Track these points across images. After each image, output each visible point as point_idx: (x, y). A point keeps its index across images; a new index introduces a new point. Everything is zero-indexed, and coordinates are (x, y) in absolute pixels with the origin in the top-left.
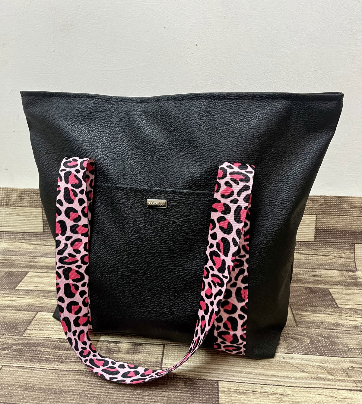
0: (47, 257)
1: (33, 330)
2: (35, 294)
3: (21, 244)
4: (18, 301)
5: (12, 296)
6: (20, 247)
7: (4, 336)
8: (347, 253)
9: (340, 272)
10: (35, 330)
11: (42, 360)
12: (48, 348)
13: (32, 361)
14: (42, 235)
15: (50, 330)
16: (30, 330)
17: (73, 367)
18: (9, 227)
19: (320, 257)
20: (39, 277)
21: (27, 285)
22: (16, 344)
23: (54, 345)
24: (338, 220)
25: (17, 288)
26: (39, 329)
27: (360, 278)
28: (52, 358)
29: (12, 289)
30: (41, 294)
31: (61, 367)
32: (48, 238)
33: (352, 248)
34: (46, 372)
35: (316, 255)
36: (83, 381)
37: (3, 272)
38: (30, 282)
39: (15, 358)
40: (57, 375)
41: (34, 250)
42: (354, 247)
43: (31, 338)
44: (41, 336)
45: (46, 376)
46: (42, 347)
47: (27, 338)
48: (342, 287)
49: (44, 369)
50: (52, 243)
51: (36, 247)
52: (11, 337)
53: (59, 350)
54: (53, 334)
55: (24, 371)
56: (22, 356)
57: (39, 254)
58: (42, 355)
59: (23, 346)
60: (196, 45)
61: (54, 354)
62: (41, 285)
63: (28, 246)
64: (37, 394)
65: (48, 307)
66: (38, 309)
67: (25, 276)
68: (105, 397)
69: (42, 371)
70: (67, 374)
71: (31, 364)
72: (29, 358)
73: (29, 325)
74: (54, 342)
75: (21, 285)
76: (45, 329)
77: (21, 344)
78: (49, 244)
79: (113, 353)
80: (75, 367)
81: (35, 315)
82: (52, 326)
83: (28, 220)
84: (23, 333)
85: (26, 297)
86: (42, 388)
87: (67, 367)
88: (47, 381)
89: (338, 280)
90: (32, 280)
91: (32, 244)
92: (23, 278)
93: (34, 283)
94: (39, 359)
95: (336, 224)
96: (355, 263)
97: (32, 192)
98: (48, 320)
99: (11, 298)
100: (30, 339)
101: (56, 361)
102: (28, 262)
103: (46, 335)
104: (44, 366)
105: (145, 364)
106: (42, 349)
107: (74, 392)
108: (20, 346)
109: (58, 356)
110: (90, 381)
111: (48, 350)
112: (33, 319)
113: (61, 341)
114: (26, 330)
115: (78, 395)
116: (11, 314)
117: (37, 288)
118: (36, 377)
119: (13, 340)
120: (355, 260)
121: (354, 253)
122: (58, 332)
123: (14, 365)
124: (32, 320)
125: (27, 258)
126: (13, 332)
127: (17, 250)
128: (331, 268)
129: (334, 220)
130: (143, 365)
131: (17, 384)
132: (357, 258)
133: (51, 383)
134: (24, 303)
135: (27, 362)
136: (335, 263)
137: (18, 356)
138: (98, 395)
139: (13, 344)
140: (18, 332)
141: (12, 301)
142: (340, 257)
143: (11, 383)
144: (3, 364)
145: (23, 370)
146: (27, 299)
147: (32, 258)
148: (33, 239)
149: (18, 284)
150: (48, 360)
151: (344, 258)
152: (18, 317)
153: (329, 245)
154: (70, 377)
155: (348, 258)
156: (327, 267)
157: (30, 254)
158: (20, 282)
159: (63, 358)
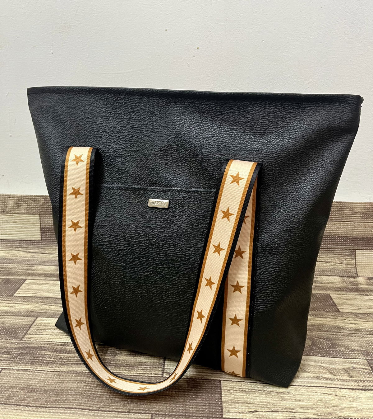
0: (45, 265)
1: (32, 334)
2: (33, 300)
3: (18, 252)
4: (16, 308)
5: (10, 302)
6: (17, 255)
7: (3, 340)
8: (348, 259)
9: (341, 278)
10: (35, 334)
11: (43, 362)
12: (49, 351)
13: (32, 364)
14: (40, 243)
15: (51, 335)
16: (30, 334)
17: (74, 369)
19: (321, 264)
20: (38, 284)
21: (25, 292)
22: (16, 348)
23: (55, 349)
24: (339, 226)
25: (14, 295)
26: (39, 334)
27: (361, 284)
28: (53, 361)
29: (10, 296)
30: (40, 301)
31: (63, 369)
32: (46, 246)
33: (353, 254)
34: (47, 374)
36: (85, 382)
38: (28, 289)
39: (15, 361)
40: (58, 377)
41: (31, 258)
42: (356, 253)
43: (31, 342)
44: (42, 340)
45: (47, 378)
46: (42, 351)
47: (27, 342)
48: (343, 293)
49: (45, 371)
50: (50, 251)
51: (33, 255)
52: (10, 341)
53: (60, 353)
54: (53, 338)
55: (25, 374)
56: (22, 359)
57: (37, 262)
58: (43, 358)
59: (22, 350)
60: (198, 48)
61: (55, 356)
62: (39, 292)
63: (25, 254)
64: (38, 395)
65: (47, 312)
66: (37, 315)
67: (23, 284)
68: (108, 396)
69: (43, 373)
70: (69, 376)
71: (32, 367)
72: (29, 361)
73: (29, 330)
74: (55, 345)
75: (19, 292)
76: (45, 333)
77: (21, 348)
78: (47, 252)
79: (115, 356)
80: (76, 369)
81: (35, 320)
82: (52, 331)
83: (25, 228)
84: (23, 338)
85: (25, 303)
86: (43, 390)
87: (68, 369)
88: (48, 382)
89: (339, 286)
90: (30, 287)
91: (30, 252)
92: (21, 286)
93: (33, 290)
94: (39, 362)
95: (338, 230)
96: (356, 269)
97: (29, 199)
98: (48, 325)
99: (9, 304)
100: (30, 343)
101: (58, 363)
102: (25, 270)
103: (46, 339)
104: (45, 368)
105: (147, 365)
106: (43, 352)
107: (76, 393)
108: (20, 350)
109: (59, 359)
110: (92, 382)
111: (49, 353)
113: (61, 344)
114: (25, 334)
115: (80, 395)
116: (10, 320)
117: (36, 294)
118: (37, 379)
119: (13, 344)
120: (356, 266)
121: (355, 259)
122: (58, 336)
123: (14, 368)
124: (32, 325)
125: (24, 266)
126: (12, 336)
127: (14, 258)
128: (332, 275)
129: (335, 226)
131: (17, 386)
132: (358, 264)
133: (53, 385)
134: (23, 309)
135: (27, 364)
136: (336, 270)
137: (18, 360)
138: (100, 395)
139: (13, 348)
140: (17, 337)
141: (11, 307)
142: (341, 263)
143: (11, 385)
144: (3, 368)
145: (23, 373)
146: (26, 305)
147: (30, 267)
148: (30, 247)
149: (16, 291)
150: (49, 363)
151: (345, 264)
152: (18, 322)
153: (330, 252)
154: (71, 378)
155: (349, 264)
156: (328, 273)
157: (28, 263)
158: (18, 289)
159: (65, 361)
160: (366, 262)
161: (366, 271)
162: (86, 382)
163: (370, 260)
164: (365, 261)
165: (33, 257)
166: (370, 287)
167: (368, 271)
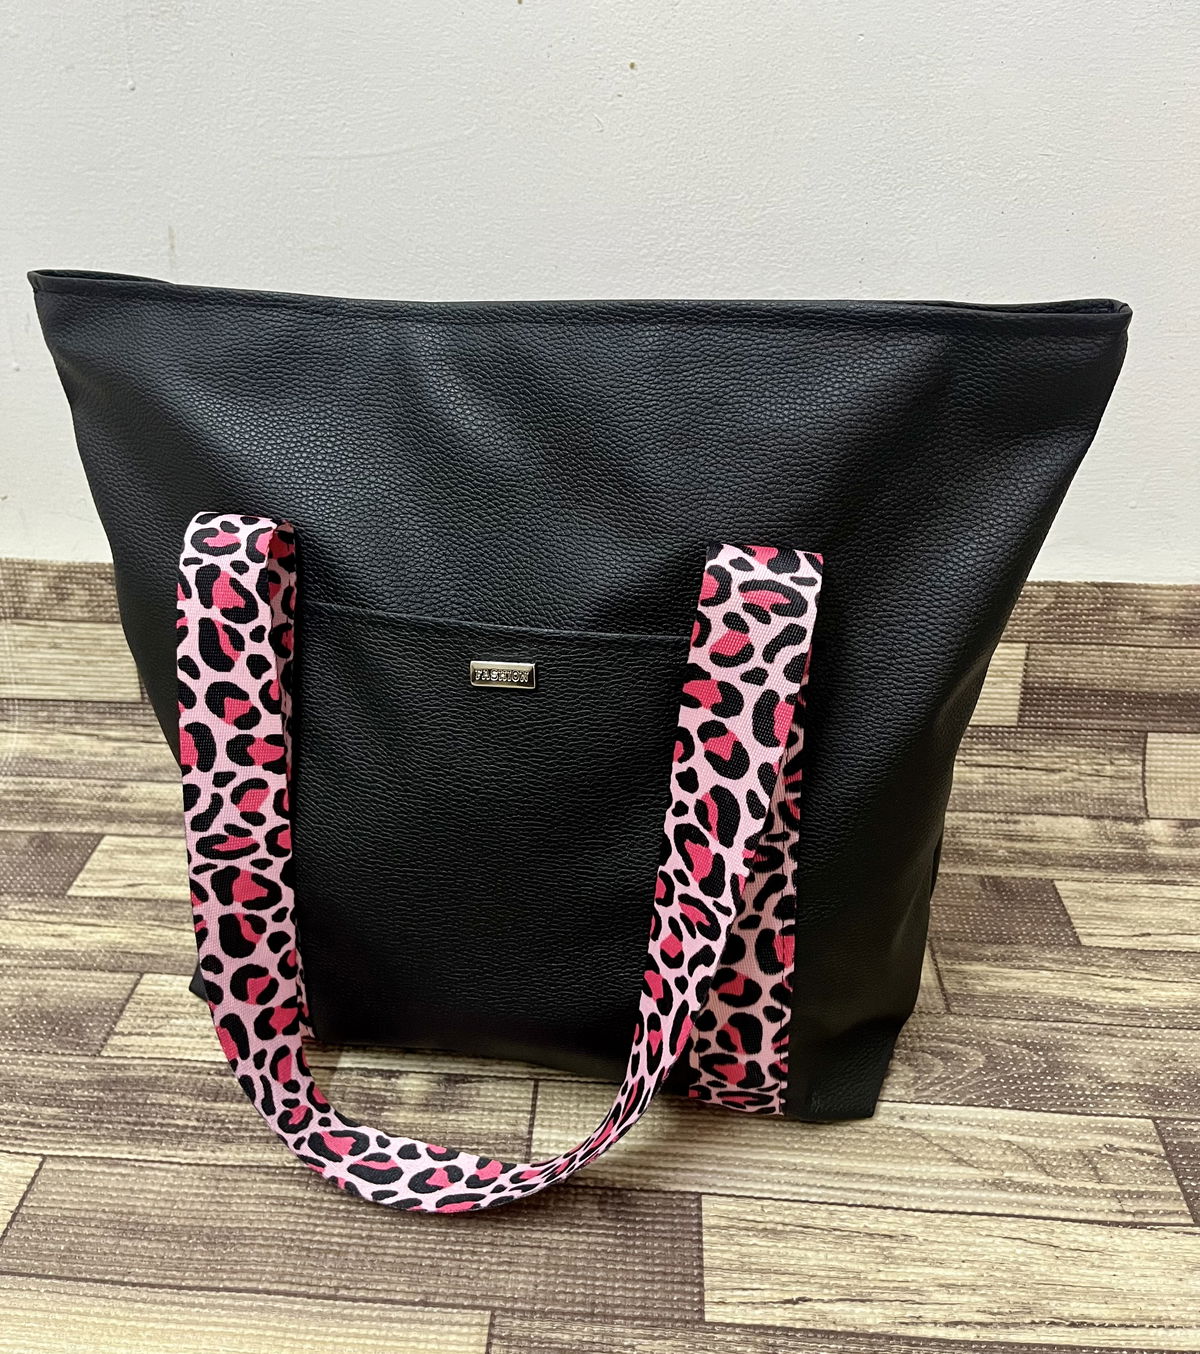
0: (158, 781)
1: (130, 1034)
2: (128, 912)
3: (74, 737)
4: (77, 938)
5: (58, 919)
6: (71, 747)
7: (43, 1057)
8: (1122, 762)
9: (1095, 823)
10: (139, 1034)
11: (166, 1133)
12: (183, 1094)
13: (134, 1138)
14: (138, 709)
15: (185, 1036)
16: (123, 1034)
17: (260, 1155)
18: (28, 684)
19: (1032, 775)
20: (139, 852)
21: (102, 880)
22: (82, 1084)
23: (199, 1085)
24: (1098, 659)
25: (71, 892)
26: (149, 1032)
27: (1156, 843)
28: (195, 1128)
29: (57, 896)
30: (150, 913)
31: (225, 1155)
33: (1137, 745)
34: (178, 1172)
35: (1021, 768)
36: (292, 1202)
37: (22, 836)
38: (112, 871)
39: (82, 1129)
40: (214, 1183)
41: (115, 759)
42: (1146, 742)
43: (126, 1062)
44: (159, 1056)
45: (181, 1186)
46: (161, 1092)
47: (115, 1061)
48: (1097, 875)
49: (171, 1163)
51: (120, 749)
52: (64, 1059)
53: (215, 1101)
54: (194, 1049)
55: (112, 1174)
56: (103, 1122)
57: (133, 771)
58: (164, 1118)
59: (103, 1091)
60: (632, 66)
61: (200, 1112)
62: (146, 881)
63: (96, 746)
64: (154, 1245)
65: (171, 955)
66: (137, 964)
67: (93, 851)
68: (362, 1250)
69: (167, 1171)
70: (245, 1181)
71: (133, 1149)
72: (123, 1129)
73: (117, 1017)
74: (199, 1073)
75: (82, 881)
76: (168, 1030)
77: (99, 1082)
79: (382, 1110)
80: (266, 1156)
81: (136, 985)
82: (190, 1022)
83: (89, 663)
84: (102, 1046)
85: (103, 922)
86: (170, 1228)
87: (243, 1156)
88: (184, 1202)
89: (1084, 849)
90: (116, 864)
91: (109, 739)
92: (88, 858)
93: (125, 872)
94: (155, 1132)
95: (1092, 670)
96: (1145, 794)
98: (175, 1000)
99: (56, 927)
100: (123, 1065)
102: (98, 799)
103: (171, 1051)
104: (173, 1153)
105: (478, 1143)
106: (164, 1098)
107: (266, 1239)
108: (95, 1090)
109: (214, 1121)
110: (313, 1200)
111: (183, 1102)
112: (130, 996)
113: (220, 1070)
114: (108, 1034)
115: (279, 1247)
116: (61, 983)
117: (135, 889)
118: (151, 1191)
119: (73, 1068)
120: (1144, 783)
121: (1144, 761)
122: (209, 1040)
123: (80, 1154)
124: (127, 1000)
125: (95, 786)
126: (69, 1042)
127: (61, 757)
128: (1067, 812)
129: (1084, 659)
130: (475, 1147)
131: (92, 1215)
132: (1150, 778)
133: (197, 1210)
134: (99, 942)
135: (119, 1141)
136: (1079, 795)
137: (91, 1125)
138: (338, 1244)
139: (72, 1082)
140: (86, 1044)
141: (60, 936)
142: (1098, 774)
143: (73, 1213)
144: (45, 1152)
146: (106, 929)
147: (113, 787)
148: (108, 722)
149: (75, 879)
150: (183, 1135)
151: (1111, 777)
152: (84, 992)
153: (1064, 738)
154: (252, 1189)
155: (1123, 778)
156: (1054, 807)
157: (105, 772)
158: (80, 870)
159: (231, 1127)
160: (1179, 770)
161: (1175, 800)
162: (295, 1202)
163: (1192, 764)
164: (1176, 767)
165: (119, 753)
166: (1185, 852)
167: (1182, 800)
